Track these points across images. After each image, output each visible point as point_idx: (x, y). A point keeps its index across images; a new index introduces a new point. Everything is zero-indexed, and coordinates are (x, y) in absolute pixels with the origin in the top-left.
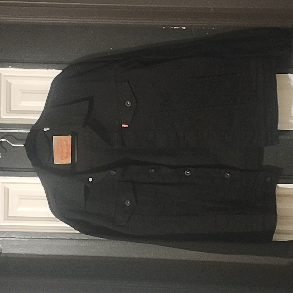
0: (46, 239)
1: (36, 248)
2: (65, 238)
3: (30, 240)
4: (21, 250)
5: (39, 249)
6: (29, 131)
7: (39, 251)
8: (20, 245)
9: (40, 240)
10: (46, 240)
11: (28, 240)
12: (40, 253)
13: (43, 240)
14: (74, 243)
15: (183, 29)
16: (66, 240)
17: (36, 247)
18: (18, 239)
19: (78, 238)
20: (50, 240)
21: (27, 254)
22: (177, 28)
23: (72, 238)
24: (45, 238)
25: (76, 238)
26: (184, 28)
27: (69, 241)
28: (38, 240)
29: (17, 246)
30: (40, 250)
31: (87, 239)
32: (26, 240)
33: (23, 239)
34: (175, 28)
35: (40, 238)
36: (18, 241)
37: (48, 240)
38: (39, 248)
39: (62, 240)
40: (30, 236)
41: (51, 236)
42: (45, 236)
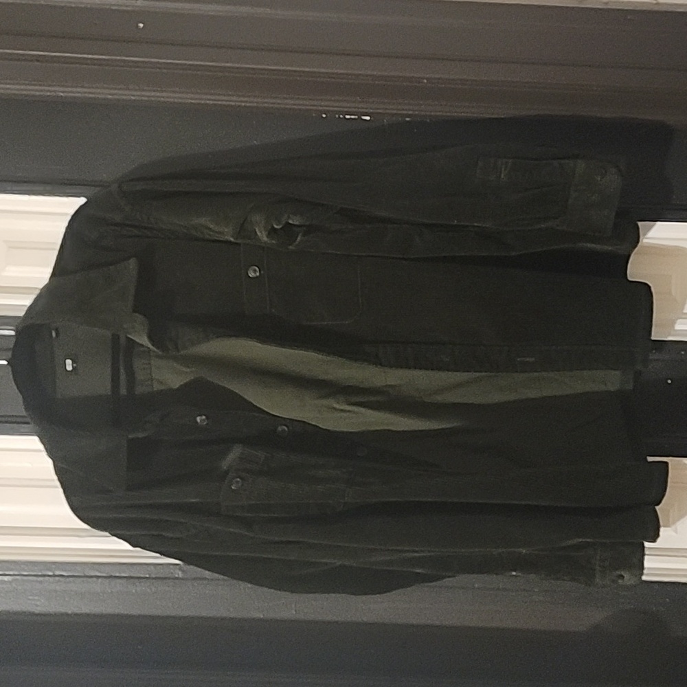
0: (55, 576)
1: (30, 597)
2: (99, 574)
3: (17, 579)
5: (37, 600)
6: (13, 333)
7: (37, 606)
9: (41, 579)
10: (52, 579)
11: (13, 580)
12: (37, 610)
13: (47, 578)
14: (118, 585)
15: (365, 120)
16: (100, 580)
17: (31, 595)
19: (126, 576)
20: (61, 579)
22: (353, 117)
23: (113, 574)
24: (51, 574)
25: (124, 575)
26: (368, 118)
27: (106, 581)
28: (35, 578)
30: (38, 603)
31: (147, 576)
32: (6, 578)
34: (347, 117)
35: (40, 574)
37: (57, 578)
38: (36, 598)
39: (90, 580)
40: (17, 570)
41: (65, 571)
42: (50, 570)
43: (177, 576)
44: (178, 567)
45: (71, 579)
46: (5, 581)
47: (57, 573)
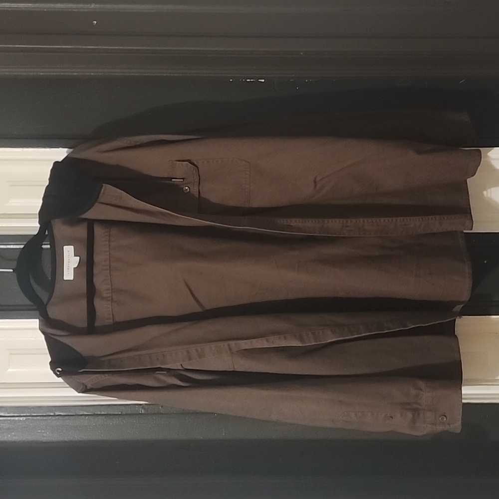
0: (55, 416)
1: (39, 431)
2: (86, 413)
3: (29, 419)
4: (15, 436)
5: (44, 433)
6: (22, 246)
7: (44, 436)
8: (13, 428)
9: (45, 418)
10: (54, 418)
11: (26, 419)
12: (44, 439)
13: (50, 417)
14: (100, 420)
15: (261, 82)
16: (87, 417)
17: (39, 430)
18: (9, 418)
19: (105, 413)
20: (60, 418)
21: (23, 442)
22: (252, 80)
23: (96, 413)
24: (52, 414)
25: (103, 413)
27: (91, 418)
28: (42, 418)
29: (8, 429)
30: (45, 435)
31: (120, 413)
32: (21, 419)
33: (17, 418)
34: (248, 80)
35: (45, 414)
36: (9, 422)
37: (57, 417)
38: (43, 431)
39: (80, 417)
40: (28, 412)
41: (63, 412)
42: (52, 412)
43: (140, 412)
44: (141, 406)
45: (67, 417)
46: (21, 420)
47: (57, 413)
